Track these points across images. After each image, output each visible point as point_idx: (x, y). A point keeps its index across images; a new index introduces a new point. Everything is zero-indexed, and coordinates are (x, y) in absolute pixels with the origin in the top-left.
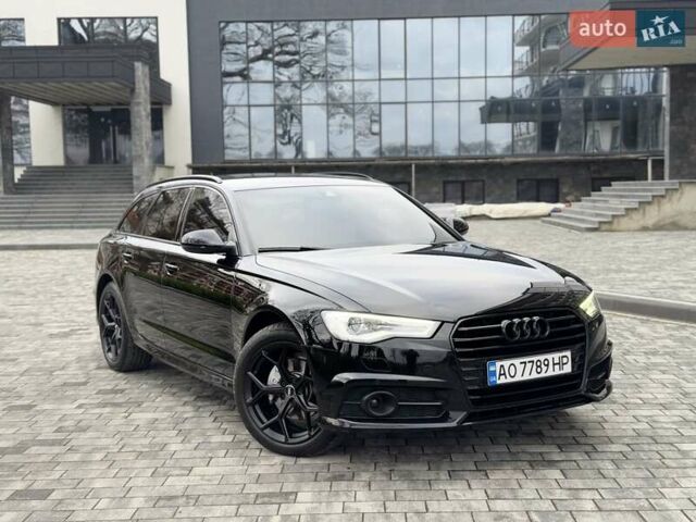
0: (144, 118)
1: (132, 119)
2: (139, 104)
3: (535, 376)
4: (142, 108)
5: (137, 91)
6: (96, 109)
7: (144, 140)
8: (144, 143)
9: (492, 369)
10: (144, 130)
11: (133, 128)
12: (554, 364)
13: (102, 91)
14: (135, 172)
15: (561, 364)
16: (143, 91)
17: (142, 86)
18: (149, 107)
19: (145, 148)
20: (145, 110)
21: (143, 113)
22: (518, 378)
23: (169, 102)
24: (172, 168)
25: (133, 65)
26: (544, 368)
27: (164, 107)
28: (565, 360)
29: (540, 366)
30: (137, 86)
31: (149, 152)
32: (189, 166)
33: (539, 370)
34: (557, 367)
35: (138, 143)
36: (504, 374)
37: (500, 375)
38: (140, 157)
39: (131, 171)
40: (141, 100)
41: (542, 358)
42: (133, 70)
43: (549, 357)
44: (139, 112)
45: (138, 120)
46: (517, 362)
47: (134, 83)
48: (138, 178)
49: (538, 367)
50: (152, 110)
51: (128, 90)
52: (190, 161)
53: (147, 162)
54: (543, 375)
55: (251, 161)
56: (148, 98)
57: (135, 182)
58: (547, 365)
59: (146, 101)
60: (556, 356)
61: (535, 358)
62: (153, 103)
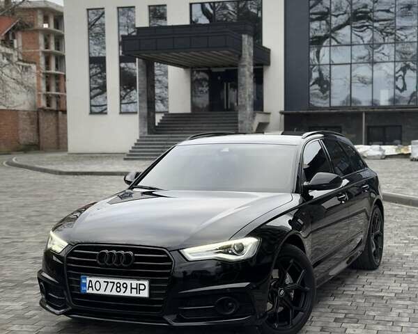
0: (248, 76)
1: (239, 77)
2: (244, 66)
3: (114, 293)
4: (246, 69)
5: (243, 56)
6: (214, 70)
7: (247, 93)
8: (247, 96)
9: (84, 281)
10: (248, 86)
11: (239, 85)
12: (132, 288)
13: (218, 56)
14: (240, 118)
15: (138, 290)
16: (248, 56)
17: (247, 53)
18: (252, 68)
19: (248, 99)
20: (248, 70)
21: (248, 73)
22: (101, 292)
23: (268, 64)
24: (269, 114)
25: (241, 37)
26: (123, 290)
27: (265, 67)
28: (142, 287)
29: (119, 287)
30: (243, 52)
31: (251, 103)
32: (281, 113)
33: (118, 290)
34: (134, 291)
35: (243, 96)
36: (92, 287)
37: (89, 287)
38: (244, 106)
39: (237, 117)
40: (246, 63)
41: (122, 281)
42: (241, 40)
43: (128, 282)
44: (244, 72)
45: (243, 78)
46: (102, 280)
47: (241, 51)
48: (242, 122)
49: (117, 287)
50: (254, 70)
51: (237, 56)
52: (282, 109)
53: (249, 110)
54: (121, 294)
55: (331, 108)
56: (252, 62)
57: (239, 125)
58: (126, 288)
59: (249, 64)
60: (134, 283)
61: (116, 281)
62: (255, 65)
